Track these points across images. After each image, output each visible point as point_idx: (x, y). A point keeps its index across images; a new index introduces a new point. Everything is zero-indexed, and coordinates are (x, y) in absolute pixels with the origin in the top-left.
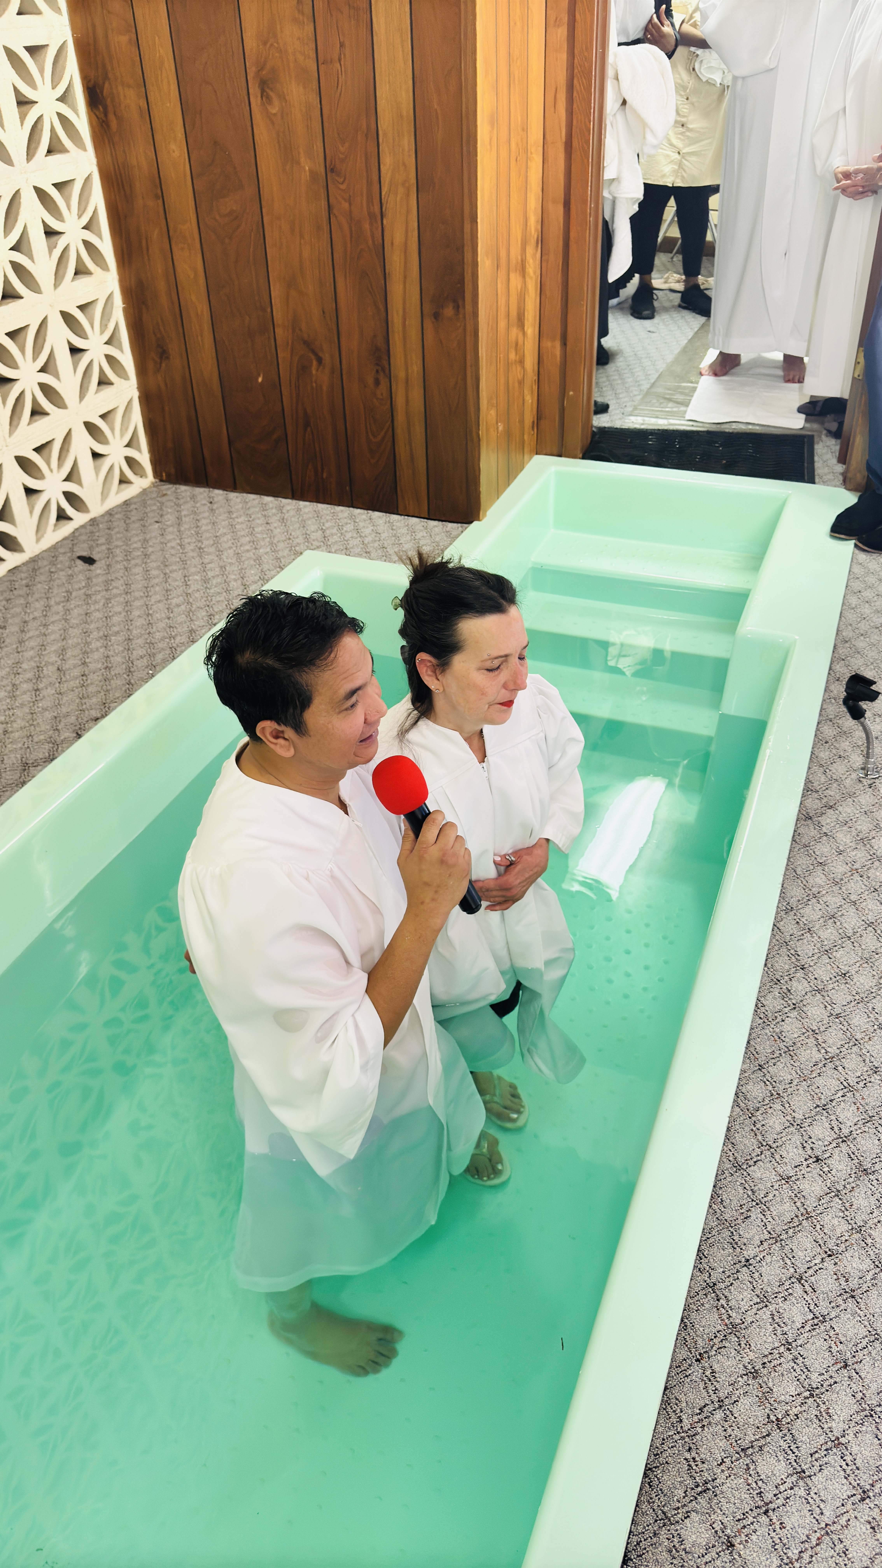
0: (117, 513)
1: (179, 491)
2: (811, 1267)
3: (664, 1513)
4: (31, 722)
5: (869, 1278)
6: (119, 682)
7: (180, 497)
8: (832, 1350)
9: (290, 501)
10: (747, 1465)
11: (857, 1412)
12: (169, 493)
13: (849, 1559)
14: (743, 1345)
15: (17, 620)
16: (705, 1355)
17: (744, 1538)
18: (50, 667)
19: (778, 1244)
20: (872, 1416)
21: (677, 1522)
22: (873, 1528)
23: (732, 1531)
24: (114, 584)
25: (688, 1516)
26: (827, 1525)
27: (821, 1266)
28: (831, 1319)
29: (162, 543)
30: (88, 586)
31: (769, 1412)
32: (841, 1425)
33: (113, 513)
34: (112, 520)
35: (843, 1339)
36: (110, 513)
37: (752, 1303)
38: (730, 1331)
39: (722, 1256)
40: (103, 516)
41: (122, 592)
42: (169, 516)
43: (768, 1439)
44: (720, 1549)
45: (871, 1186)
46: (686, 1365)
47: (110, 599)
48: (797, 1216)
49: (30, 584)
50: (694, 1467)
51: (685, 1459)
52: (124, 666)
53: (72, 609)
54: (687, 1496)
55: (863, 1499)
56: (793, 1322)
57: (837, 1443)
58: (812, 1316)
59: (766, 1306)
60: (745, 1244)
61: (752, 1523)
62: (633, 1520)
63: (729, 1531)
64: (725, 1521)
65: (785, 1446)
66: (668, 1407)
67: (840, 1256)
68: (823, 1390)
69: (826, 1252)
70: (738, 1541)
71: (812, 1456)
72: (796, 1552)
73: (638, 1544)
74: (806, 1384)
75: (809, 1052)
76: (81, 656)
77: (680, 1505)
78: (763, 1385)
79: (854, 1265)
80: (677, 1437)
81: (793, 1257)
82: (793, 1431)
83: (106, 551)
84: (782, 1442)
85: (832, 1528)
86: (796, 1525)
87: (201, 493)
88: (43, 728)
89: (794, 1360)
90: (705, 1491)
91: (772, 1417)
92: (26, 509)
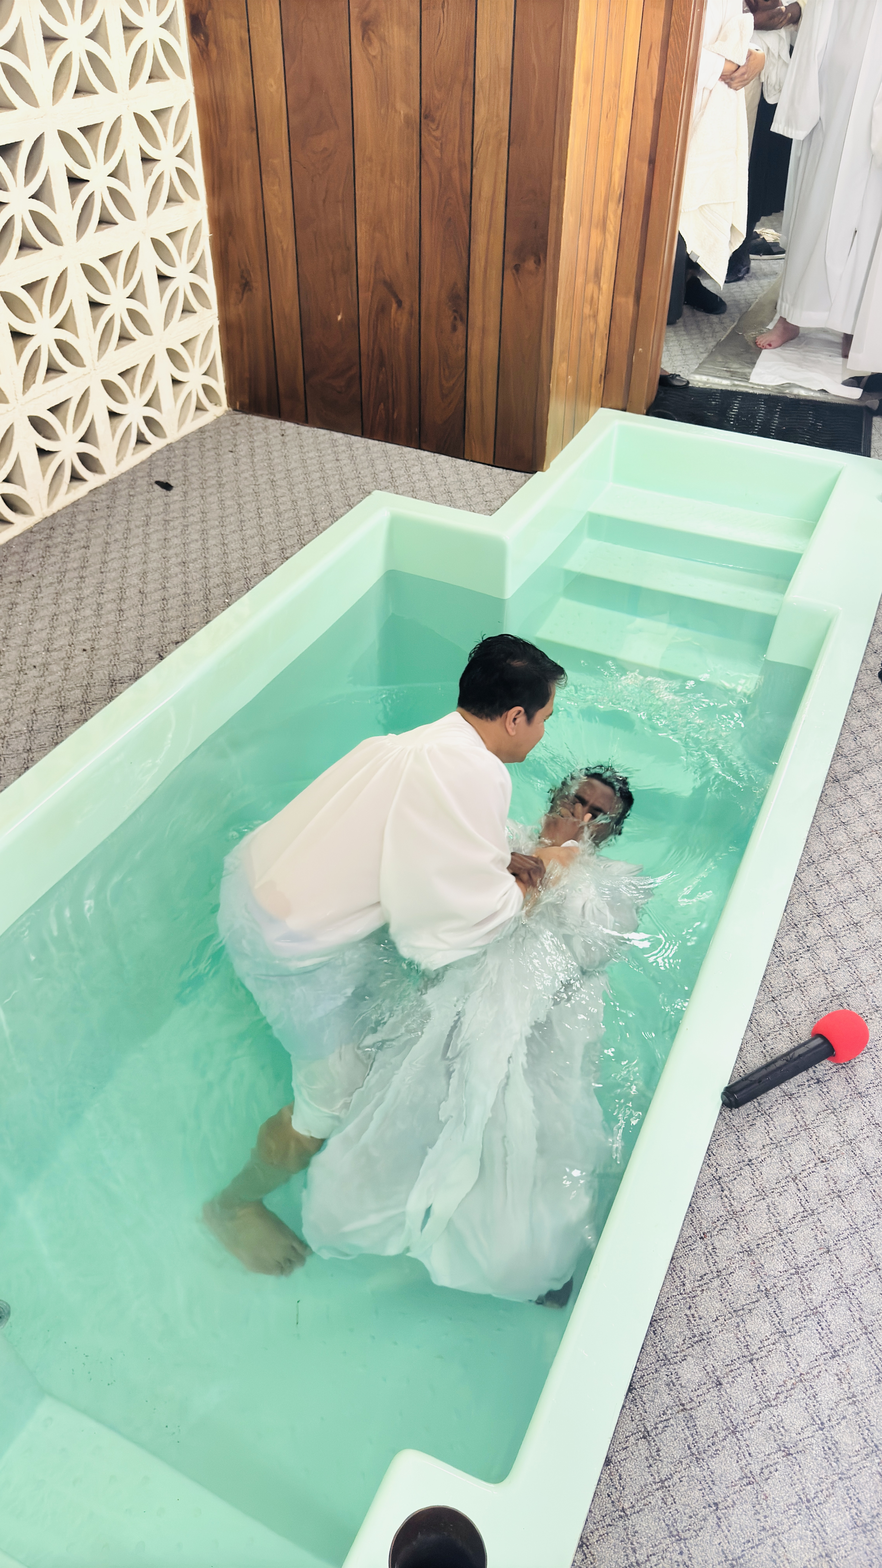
0: (192, 440)
1: (251, 421)
2: (805, 1170)
3: (665, 1355)
4: (116, 641)
5: (854, 1182)
6: (197, 608)
7: (252, 427)
8: (818, 1238)
9: (359, 438)
10: (738, 1323)
11: (835, 1289)
12: (242, 422)
13: (817, 1402)
14: (741, 1229)
15: (100, 540)
16: (708, 1235)
17: (731, 1379)
18: (132, 589)
19: (778, 1149)
20: (846, 1292)
21: (676, 1363)
22: (840, 1379)
23: (721, 1373)
24: (191, 511)
25: (685, 1359)
26: (801, 1374)
27: (814, 1170)
28: (819, 1213)
29: (236, 473)
30: (165, 511)
31: (759, 1283)
32: (820, 1297)
33: (189, 440)
34: (188, 446)
35: (827, 1230)
36: (185, 440)
37: (751, 1195)
38: (731, 1216)
39: (728, 1155)
40: (179, 442)
41: (199, 520)
42: (242, 446)
43: (757, 1304)
44: (710, 1386)
45: (863, 1107)
46: (691, 1241)
47: (187, 526)
48: (796, 1127)
49: (111, 506)
50: (693, 1322)
51: (686, 1315)
52: (201, 593)
53: (151, 533)
54: (685, 1343)
55: (833, 1357)
56: (786, 1213)
57: (815, 1311)
58: (802, 1209)
59: (764, 1199)
60: (749, 1147)
61: (738, 1369)
62: (639, 1359)
63: (719, 1373)
64: (716, 1365)
65: (771, 1311)
66: (674, 1273)
67: (831, 1163)
68: (807, 1269)
69: (819, 1159)
70: (726, 1381)
71: (793, 1320)
72: (775, 1393)
73: (642, 1377)
74: (793, 1263)
75: (818, 989)
76: (161, 580)
77: (679, 1350)
78: (756, 1261)
79: (843, 1171)
80: (680, 1297)
81: (791, 1161)
82: (779, 1300)
83: (183, 478)
84: (769, 1307)
85: (805, 1377)
86: (775, 1372)
87: (273, 424)
88: (128, 648)
89: (785, 1243)
90: (700, 1341)
91: (761, 1287)
92: (109, 432)
